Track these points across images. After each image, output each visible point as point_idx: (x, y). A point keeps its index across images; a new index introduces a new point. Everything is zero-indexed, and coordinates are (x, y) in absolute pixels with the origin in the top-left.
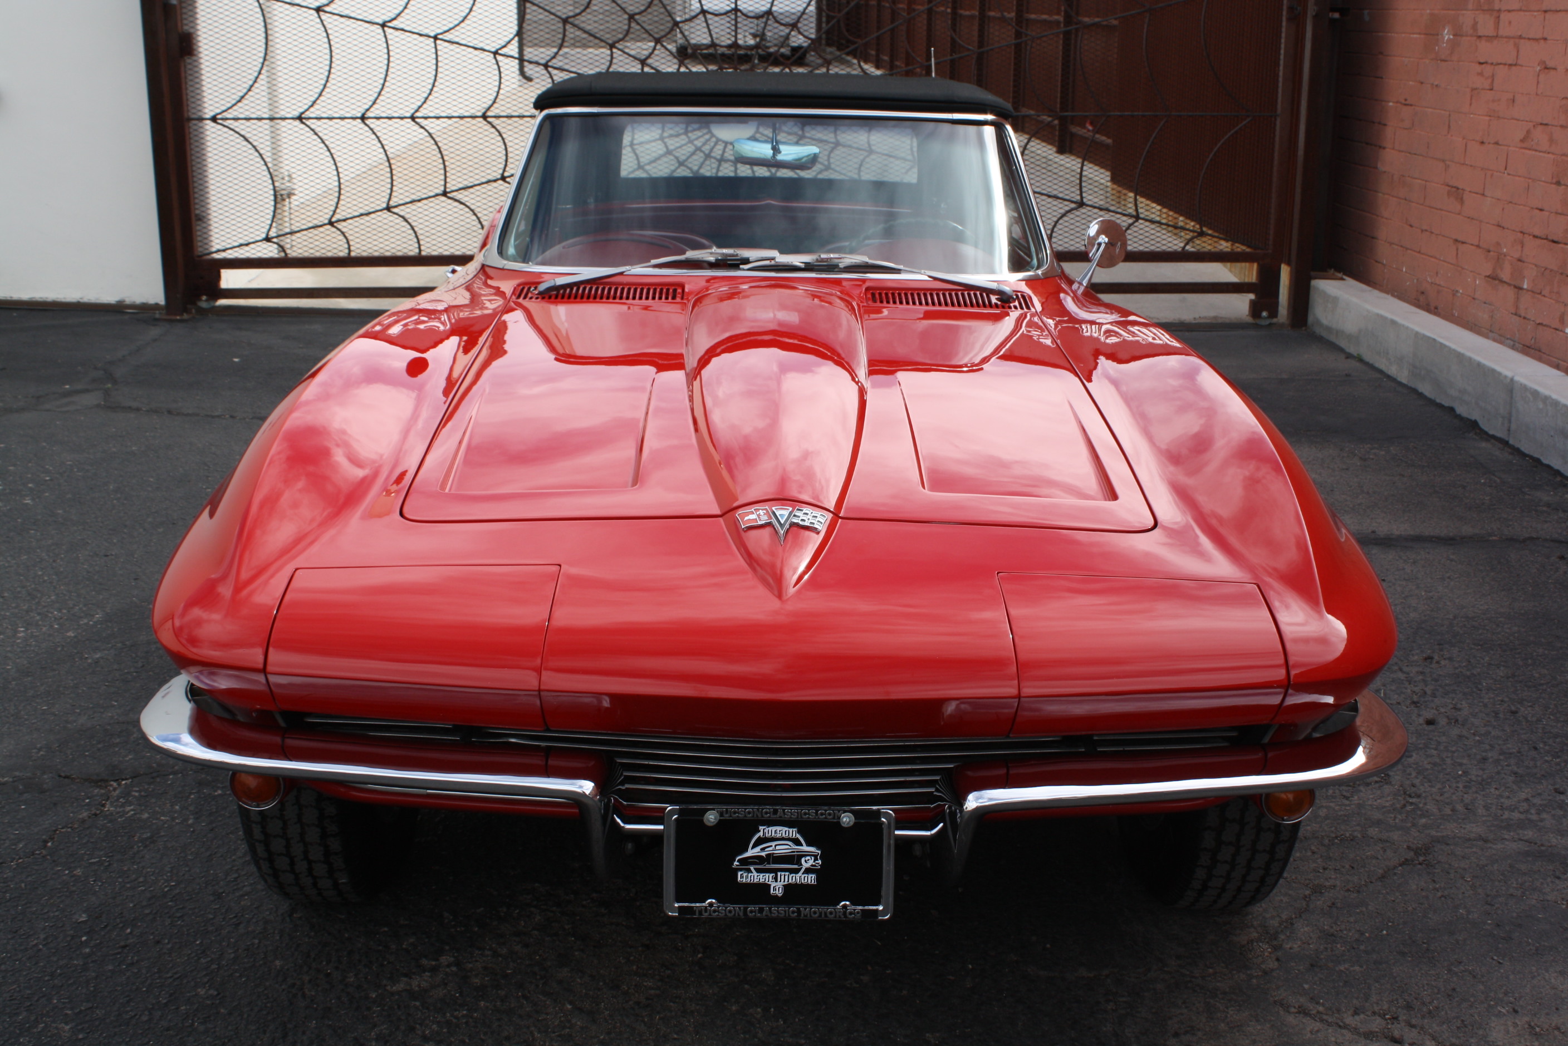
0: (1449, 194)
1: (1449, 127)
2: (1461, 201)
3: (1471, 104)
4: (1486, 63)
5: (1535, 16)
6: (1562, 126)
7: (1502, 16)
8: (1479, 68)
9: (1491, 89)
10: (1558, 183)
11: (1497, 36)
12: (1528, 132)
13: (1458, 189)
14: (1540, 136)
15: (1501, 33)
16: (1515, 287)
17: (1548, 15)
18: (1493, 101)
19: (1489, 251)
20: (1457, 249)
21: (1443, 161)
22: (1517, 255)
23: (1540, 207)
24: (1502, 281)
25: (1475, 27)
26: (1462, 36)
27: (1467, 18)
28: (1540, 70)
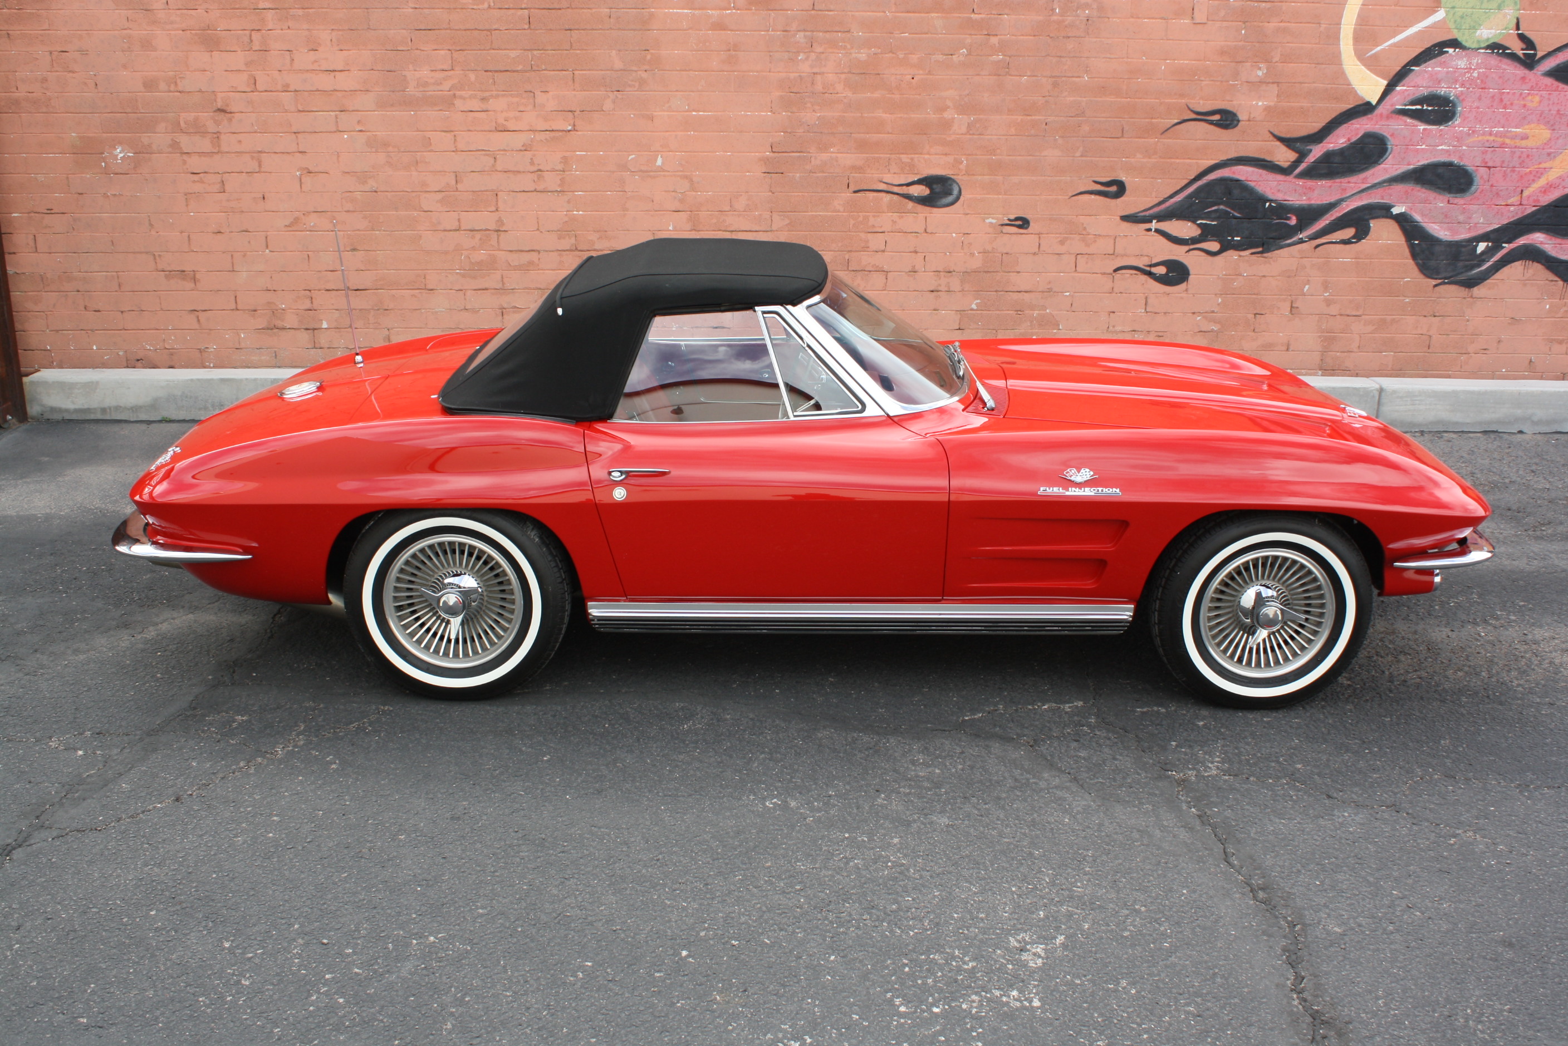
0: (166, 277)
1: (151, 225)
2: (195, 280)
3: (187, 205)
4: (205, 173)
5: (281, 136)
6: (348, 211)
7: (222, 137)
8: (196, 177)
9: (224, 192)
10: (354, 250)
11: (218, 152)
12: (297, 220)
13: (184, 271)
14: (312, 221)
15: (225, 148)
16: (307, 329)
17: (299, 136)
18: (228, 201)
19: (255, 311)
20: (198, 317)
21: (147, 253)
22: (307, 305)
23: (332, 269)
24: (284, 329)
25: (175, 145)
26: (151, 153)
27: (160, 139)
28: (301, 175)
